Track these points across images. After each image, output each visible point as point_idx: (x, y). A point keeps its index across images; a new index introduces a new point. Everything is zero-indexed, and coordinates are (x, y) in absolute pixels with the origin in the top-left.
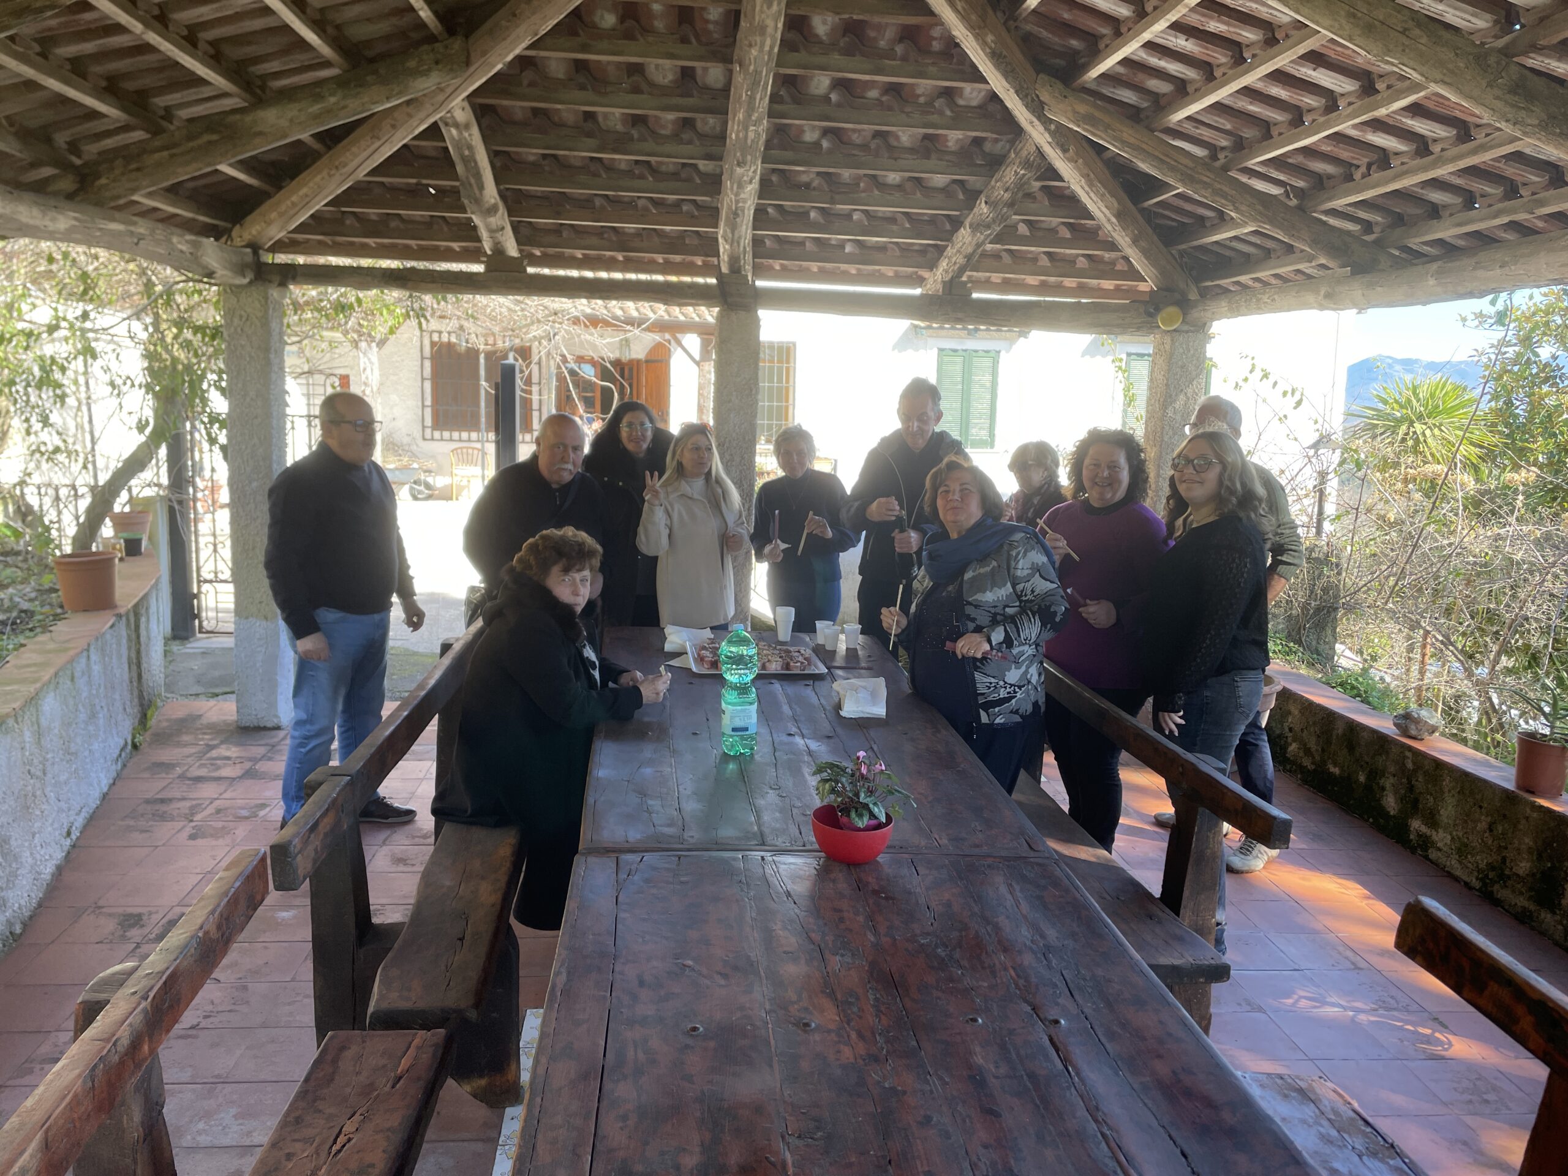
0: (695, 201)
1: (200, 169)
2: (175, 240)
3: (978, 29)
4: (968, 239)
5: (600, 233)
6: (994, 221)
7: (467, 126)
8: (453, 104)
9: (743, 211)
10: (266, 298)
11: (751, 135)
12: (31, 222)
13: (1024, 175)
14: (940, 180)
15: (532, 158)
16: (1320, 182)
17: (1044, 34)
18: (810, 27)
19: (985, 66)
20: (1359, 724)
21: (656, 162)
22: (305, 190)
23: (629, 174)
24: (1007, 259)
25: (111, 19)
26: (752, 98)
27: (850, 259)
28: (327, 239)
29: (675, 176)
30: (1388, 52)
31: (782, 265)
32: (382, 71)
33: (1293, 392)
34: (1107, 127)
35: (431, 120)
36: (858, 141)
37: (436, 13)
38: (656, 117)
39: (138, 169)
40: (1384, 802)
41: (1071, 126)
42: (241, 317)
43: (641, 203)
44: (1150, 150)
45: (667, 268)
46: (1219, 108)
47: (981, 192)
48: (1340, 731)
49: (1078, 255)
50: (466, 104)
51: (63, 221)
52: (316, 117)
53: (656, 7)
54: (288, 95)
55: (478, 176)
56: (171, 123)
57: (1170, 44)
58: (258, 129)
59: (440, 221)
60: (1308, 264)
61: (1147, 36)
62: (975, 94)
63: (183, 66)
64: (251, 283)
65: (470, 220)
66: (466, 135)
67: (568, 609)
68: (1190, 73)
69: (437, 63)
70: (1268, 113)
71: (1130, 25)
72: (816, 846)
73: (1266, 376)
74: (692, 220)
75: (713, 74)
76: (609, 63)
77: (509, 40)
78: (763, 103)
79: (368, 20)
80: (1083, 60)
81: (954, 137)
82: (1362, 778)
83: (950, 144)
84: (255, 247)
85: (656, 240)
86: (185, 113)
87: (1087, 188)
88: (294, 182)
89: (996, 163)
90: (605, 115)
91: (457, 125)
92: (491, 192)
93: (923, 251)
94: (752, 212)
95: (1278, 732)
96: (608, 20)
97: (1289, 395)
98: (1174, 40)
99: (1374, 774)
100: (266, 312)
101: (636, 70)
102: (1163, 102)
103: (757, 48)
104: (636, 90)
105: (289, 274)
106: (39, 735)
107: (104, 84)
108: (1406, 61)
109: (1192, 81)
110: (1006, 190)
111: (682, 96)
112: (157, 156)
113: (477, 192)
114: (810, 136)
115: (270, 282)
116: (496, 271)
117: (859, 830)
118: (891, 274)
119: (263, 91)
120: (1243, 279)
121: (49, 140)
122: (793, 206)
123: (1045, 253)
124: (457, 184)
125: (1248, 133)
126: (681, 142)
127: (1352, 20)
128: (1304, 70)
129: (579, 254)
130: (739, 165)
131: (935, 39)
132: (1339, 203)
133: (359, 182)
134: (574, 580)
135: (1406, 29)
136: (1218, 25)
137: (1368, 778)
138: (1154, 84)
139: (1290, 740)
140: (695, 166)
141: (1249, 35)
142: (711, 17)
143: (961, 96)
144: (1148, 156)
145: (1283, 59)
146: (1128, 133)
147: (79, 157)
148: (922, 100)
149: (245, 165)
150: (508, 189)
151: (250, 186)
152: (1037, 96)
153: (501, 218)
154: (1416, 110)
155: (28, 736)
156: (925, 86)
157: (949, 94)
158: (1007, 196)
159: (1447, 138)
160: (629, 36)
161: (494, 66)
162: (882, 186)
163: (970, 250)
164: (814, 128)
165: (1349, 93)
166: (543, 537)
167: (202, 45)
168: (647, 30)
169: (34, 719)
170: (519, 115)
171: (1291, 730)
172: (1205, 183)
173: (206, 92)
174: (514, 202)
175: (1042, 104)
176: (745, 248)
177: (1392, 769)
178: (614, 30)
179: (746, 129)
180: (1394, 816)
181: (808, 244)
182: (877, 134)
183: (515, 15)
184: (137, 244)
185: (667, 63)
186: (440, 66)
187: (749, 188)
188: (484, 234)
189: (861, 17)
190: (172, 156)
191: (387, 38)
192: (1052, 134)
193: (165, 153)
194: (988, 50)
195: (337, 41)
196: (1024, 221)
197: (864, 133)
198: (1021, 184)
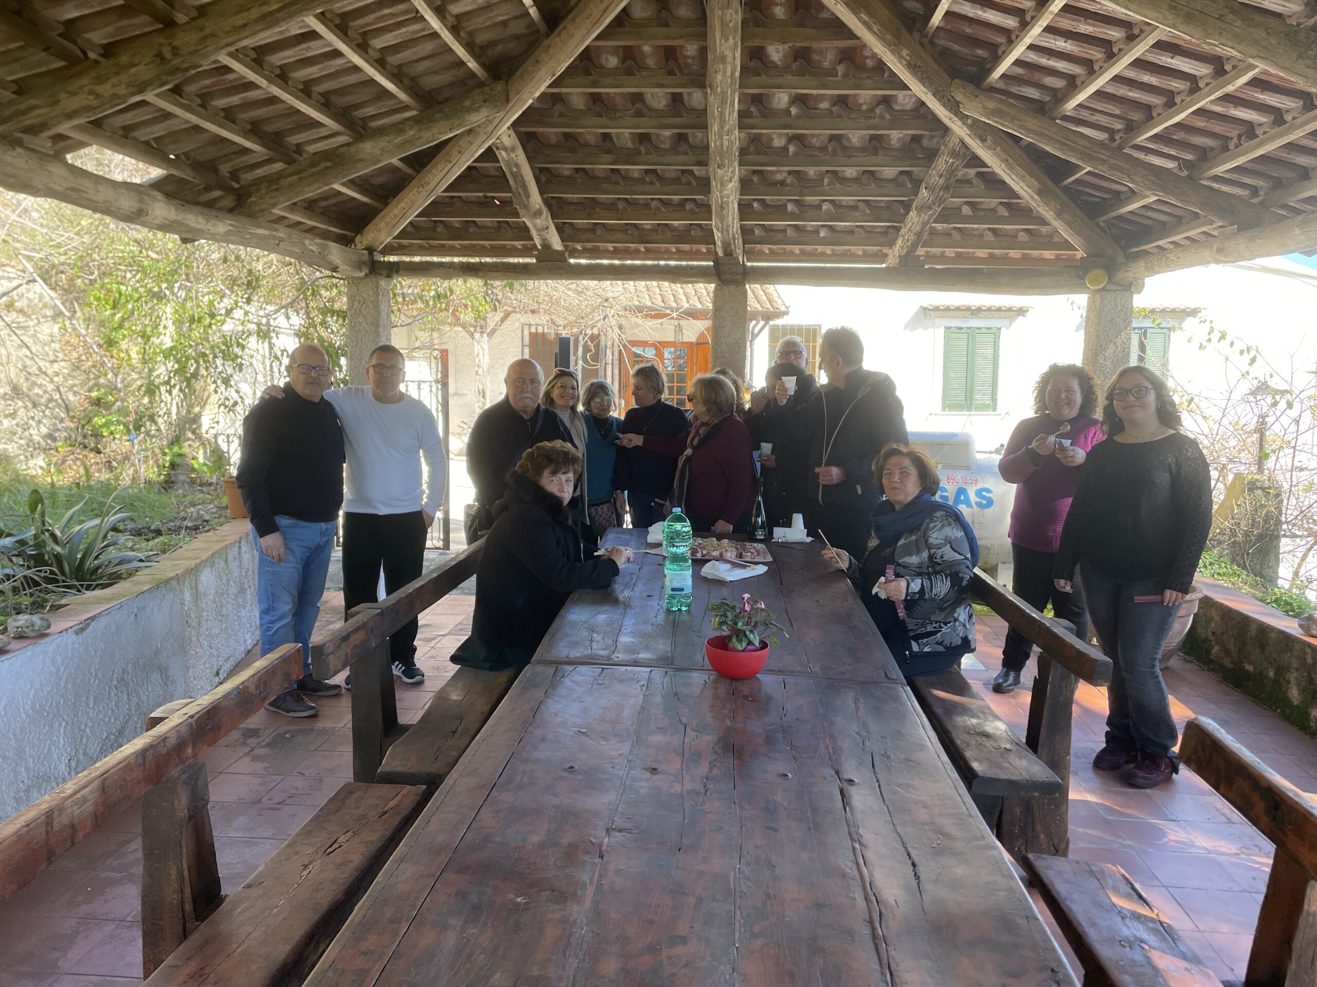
0: (695, 199)
1: (320, 188)
2: (307, 242)
3: (894, 46)
4: (916, 220)
5: (625, 229)
6: (934, 203)
7: (513, 149)
8: (500, 133)
9: (728, 205)
10: (377, 287)
11: (726, 143)
12: (198, 227)
13: (953, 163)
14: (889, 172)
15: (567, 173)
16: (1205, 156)
17: (955, 47)
18: (767, 56)
19: (905, 76)
20: (1269, 626)
21: (661, 170)
22: (402, 205)
23: (642, 181)
24: (956, 235)
25: (245, 78)
26: (722, 114)
27: (824, 242)
28: (424, 243)
29: (677, 181)
30: (1208, 35)
31: (769, 249)
32: (446, 110)
33: (1248, 349)
34: (1013, 119)
35: (486, 146)
36: (817, 145)
37: (483, 65)
38: (656, 134)
39: (277, 190)
40: (1289, 695)
41: (983, 119)
42: (359, 301)
43: (654, 204)
44: (1052, 135)
45: (681, 255)
46: (1100, 94)
47: (922, 181)
48: (1253, 633)
49: (1018, 230)
50: (512, 132)
51: (222, 226)
52: (401, 146)
53: (647, 49)
54: (381, 132)
55: (525, 187)
56: (301, 156)
57: (1053, 47)
58: (358, 157)
59: (505, 225)
60: (1210, 227)
61: (1028, 40)
62: (907, 100)
63: (304, 114)
64: (366, 275)
65: (524, 222)
66: (513, 156)
67: (557, 501)
68: (1076, 69)
69: (485, 102)
70: (1146, 98)
71: (1017, 33)
72: (710, 667)
73: (1223, 336)
74: (692, 215)
75: (695, 97)
76: (615, 93)
77: (535, 80)
78: (733, 118)
79: (434, 72)
80: (988, 66)
81: (896, 136)
82: (1271, 674)
83: (893, 142)
84: (371, 250)
85: (668, 233)
86: (312, 149)
87: (1008, 171)
88: (396, 199)
89: (932, 155)
90: (618, 135)
91: (505, 149)
92: (536, 199)
93: (885, 232)
94: (736, 205)
95: (1203, 636)
96: (612, 62)
97: (1246, 353)
98: (1053, 41)
99: (1281, 670)
100: (377, 296)
101: (638, 98)
102: (1059, 95)
103: (721, 74)
104: (639, 114)
105: (393, 270)
106: (197, 596)
107: (249, 127)
108: (1224, 42)
109: (1079, 76)
110: (941, 176)
111: (674, 116)
112: (290, 179)
113: (525, 200)
114: (779, 142)
115: (380, 275)
116: (544, 261)
117: (739, 651)
118: (860, 253)
119: (365, 129)
120: (1160, 243)
121: (215, 171)
122: (772, 200)
123: (989, 229)
124: (510, 195)
125: (1136, 116)
126: (678, 153)
127: (1173, 11)
128: (1164, 58)
129: (610, 246)
130: (719, 167)
131: (868, 57)
132: (1220, 170)
133: (438, 197)
134: (561, 480)
135: (1221, 16)
136: (1086, 27)
137: (1276, 674)
138: (1049, 81)
139: (1213, 643)
140: (691, 172)
141: (1114, 34)
142: (689, 53)
143: (896, 102)
144: (1049, 139)
145: (1138, 51)
146: (1033, 123)
147: (238, 182)
148: (864, 107)
149: (352, 184)
150: (552, 198)
151: (365, 204)
152: (953, 97)
153: (545, 219)
154: (1256, 83)
155: (187, 596)
156: (865, 96)
157: (887, 101)
158: (942, 181)
159: (1297, 107)
160: (629, 73)
161: (526, 101)
162: (843, 180)
163: (918, 228)
164: (780, 135)
165: (1206, 75)
166: (538, 448)
167: (314, 95)
168: (642, 67)
169: (193, 585)
170: (554, 140)
171: (1213, 633)
172: (1103, 160)
173: (324, 132)
174: (556, 208)
175: (957, 103)
176: (733, 235)
177: (1295, 664)
178: (617, 68)
179: (721, 138)
180: (1297, 707)
181: (788, 231)
182: (833, 138)
183: (538, 62)
184: (278, 245)
185: (659, 92)
186: (487, 104)
187: (730, 185)
188: (534, 233)
189: (803, 44)
190: (301, 179)
191: (451, 85)
192: (970, 127)
193: (296, 177)
194: (904, 62)
195: (413, 88)
196: (966, 203)
197: (820, 137)
198: (951, 171)
